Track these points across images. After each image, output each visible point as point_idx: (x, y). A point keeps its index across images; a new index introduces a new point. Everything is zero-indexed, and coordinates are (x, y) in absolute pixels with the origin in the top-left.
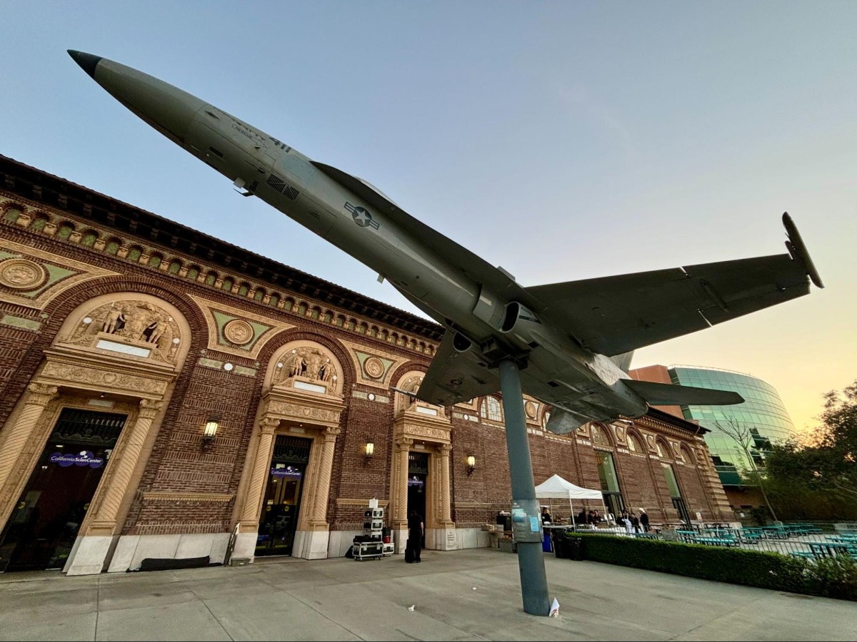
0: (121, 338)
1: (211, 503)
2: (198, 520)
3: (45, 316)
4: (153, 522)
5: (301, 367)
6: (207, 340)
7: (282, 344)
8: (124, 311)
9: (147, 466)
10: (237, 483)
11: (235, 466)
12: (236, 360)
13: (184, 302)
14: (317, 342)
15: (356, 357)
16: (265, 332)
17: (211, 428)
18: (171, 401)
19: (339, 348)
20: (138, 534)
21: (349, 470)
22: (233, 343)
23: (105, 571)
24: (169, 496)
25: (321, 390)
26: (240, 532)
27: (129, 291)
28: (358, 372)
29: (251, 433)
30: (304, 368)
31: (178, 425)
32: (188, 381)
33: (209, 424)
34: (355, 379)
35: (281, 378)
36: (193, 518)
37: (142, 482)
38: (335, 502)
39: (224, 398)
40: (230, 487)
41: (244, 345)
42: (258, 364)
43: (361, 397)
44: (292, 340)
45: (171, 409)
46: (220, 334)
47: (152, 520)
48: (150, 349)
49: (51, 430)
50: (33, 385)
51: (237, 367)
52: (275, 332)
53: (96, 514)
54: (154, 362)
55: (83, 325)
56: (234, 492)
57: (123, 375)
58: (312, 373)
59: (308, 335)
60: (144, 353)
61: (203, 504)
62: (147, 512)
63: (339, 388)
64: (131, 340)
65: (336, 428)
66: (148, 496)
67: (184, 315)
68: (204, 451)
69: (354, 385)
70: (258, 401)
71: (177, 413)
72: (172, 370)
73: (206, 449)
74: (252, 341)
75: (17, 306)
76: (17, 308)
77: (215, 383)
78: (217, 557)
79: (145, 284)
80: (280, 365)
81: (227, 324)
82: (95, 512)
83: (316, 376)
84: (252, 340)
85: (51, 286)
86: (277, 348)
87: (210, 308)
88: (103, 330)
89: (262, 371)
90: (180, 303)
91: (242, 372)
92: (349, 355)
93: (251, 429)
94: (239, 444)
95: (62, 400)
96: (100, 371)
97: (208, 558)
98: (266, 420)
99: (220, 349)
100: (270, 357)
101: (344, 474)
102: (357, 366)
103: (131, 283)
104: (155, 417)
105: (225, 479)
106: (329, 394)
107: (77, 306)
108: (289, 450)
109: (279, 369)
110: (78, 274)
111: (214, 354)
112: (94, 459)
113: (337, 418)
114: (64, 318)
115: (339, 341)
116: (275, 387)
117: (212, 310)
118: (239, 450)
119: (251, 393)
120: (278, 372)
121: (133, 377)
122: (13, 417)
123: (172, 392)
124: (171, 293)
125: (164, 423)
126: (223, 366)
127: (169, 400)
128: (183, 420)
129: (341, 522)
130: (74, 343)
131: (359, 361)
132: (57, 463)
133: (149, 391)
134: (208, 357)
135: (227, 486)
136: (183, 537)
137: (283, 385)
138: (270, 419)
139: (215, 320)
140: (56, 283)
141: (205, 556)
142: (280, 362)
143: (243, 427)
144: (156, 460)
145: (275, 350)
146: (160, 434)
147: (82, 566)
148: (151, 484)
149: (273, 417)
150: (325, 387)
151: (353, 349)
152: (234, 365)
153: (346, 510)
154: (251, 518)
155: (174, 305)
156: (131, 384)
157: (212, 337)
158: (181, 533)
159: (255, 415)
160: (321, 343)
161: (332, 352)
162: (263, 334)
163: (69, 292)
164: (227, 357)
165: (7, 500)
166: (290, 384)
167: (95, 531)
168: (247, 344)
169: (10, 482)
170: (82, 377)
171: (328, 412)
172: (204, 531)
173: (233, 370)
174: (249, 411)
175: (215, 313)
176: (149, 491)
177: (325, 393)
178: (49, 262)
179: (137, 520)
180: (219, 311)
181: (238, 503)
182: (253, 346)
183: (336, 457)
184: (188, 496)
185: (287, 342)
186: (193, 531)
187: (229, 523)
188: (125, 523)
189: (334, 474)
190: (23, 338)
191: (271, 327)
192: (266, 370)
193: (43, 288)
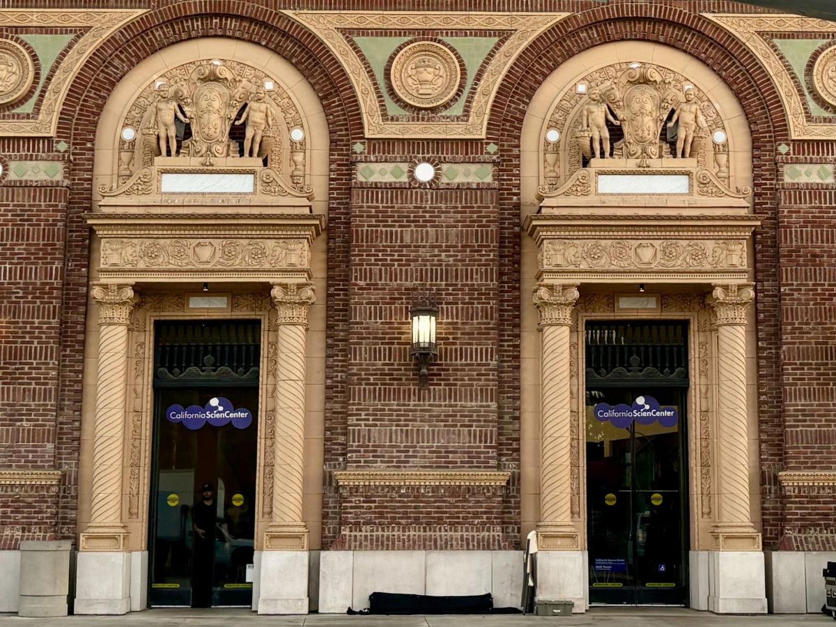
0: (195, 162)
1: (468, 489)
2: (450, 524)
3: (62, 146)
4: (368, 527)
5: (606, 134)
6: (359, 116)
7: (545, 76)
8: (178, 97)
9: (326, 419)
10: (515, 446)
11: (499, 407)
12: (437, 150)
13: (284, 34)
14: (643, 40)
15: (774, 58)
16: (491, 55)
17: (424, 329)
18: (329, 278)
19: (713, 43)
20: (350, 549)
21: (806, 394)
22: (420, 109)
23: (313, 610)
24: (383, 477)
25: (677, 185)
26: (541, 548)
27: (173, 43)
28: (792, 105)
29: (518, 326)
30: (616, 133)
31: (356, 328)
32: (348, 224)
33: (415, 319)
34: (785, 127)
35: (562, 170)
36: (440, 521)
37: (327, 451)
38: (776, 481)
39: (436, 251)
40: (500, 455)
41: (446, 106)
42: (492, 148)
43: (815, 179)
44: (570, 55)
45: (333, 295)
46: (384, 90)
47: (365, 524)
48: (252, 172)
49: (151, 365)
50: (97, 288)
51: (445, 167)
52: (516, 47)
53: (271, 513)
54: (269, 200)
55: (126, 146)
56: (513, 464)
57: (224, 242)
58: (641, 141)
59: (611, 28)
60: (243, 184)
61: (454, 491)
62: (352, 507)
63: (740, 166)
64: (212, 160)
65: (740, 287)
66: (347, 477)
67: (295, 65)
68: (424, 381)
69: (783, 149)
70: (519, 245)
71: (346, 303)
72: (307, 211)
73: (424, 375)
74: (464, 89)
75: (19, 138)
76: (19, 141)
77: (405, 219)
78: (508, 596)
79: (196, 17)
80: (553, 136)
81: (392, 59)
82: (267, 510)
83: (653, 150)
84: (461, 86)
85: (49, 79)
86: (534, 90)
87: (344, 31)
88: (160, 154)
89: (507, 164)
90: (277, 38)
91: (460, 179)
92: (752, 57)
93: (519, 317)
94: (496, 357)
95: (147, 306)
96: (184, 242)
97: (488, 597)
98: (543, 292)
99: (392, 131)
100: (521, 121)
101: (794, 405)
102: (783, 86)
103: (170, 23)
104: (307, 318)
105: (483, 437)
106: (702, 193)
107: (101, 107)
108: (630, 355)
109: (550, 148)
110: (78, 37)
111: (385, 148)
112: (235, 410)
113: (739, 255)
114: (92, 141)
115: (710, 22)
116: (546, 202)
117: (348, 33)
118: (500, 370)
119: (493, 227)
120: (551, 158)
121: (241, 241)
122: (91, 350)
123: (323, 256)
124: (251, 20)
125: (329, 327)
126: (411, 172)
127: (323, 275)
128: (365, 317)
129: (802, 529)
130: (126, 193)
131: (788, 68)
132: (181, 423)
133: (278, 267)
134: (373, 158)
135: (492, 453)
136: (429, 557)
137: (566, 194)
138: (551, 288)
139: (363, 58)
140: (53, 71)
141: (483, 593)
142: (549, 127)
143: (496, 315)
144: (338, 407)
145: (530, 97)
146: (330, 352)
147: (277, 600)
148: (344, 455)
149: (558, 281)
150: (688, 174)
151: (759, 33)
152: (436, 163)
153: (813, 500)
154: (559, 520)
155: (266, 47)
156: (243, 258)
157: (368, 103)
158: (425, 548)
159: (518, 281)
160: (657, 42)
161: (697, 58)
162: (487, 61)
163: (79, 82)
164: (414, 149)
165: (135, 492)
166: (583, 187)
167: (275, 542)
168: (454, 100)
169: (128, 463)
170: (161, 260)
171: (710, 245)
172: (467, 545)
173: (437, 177)
174: (501, 274)
175: (360, 41)
176: (345, 469)
177: (690, 193)
178: (27, 30)
179: (340, 524)
180: (364, 32)
181: (527, 488)
182: (469, 101)
183: (763, 362)
184: (419, 477)
185: (557, 65)
186: (447, 546)
187: (519, 531)
188: (323, 529)
189: (765, 408)
190: (50, 201)
191: (504, 35)
192: (518, 157)
193: (37, 89)
